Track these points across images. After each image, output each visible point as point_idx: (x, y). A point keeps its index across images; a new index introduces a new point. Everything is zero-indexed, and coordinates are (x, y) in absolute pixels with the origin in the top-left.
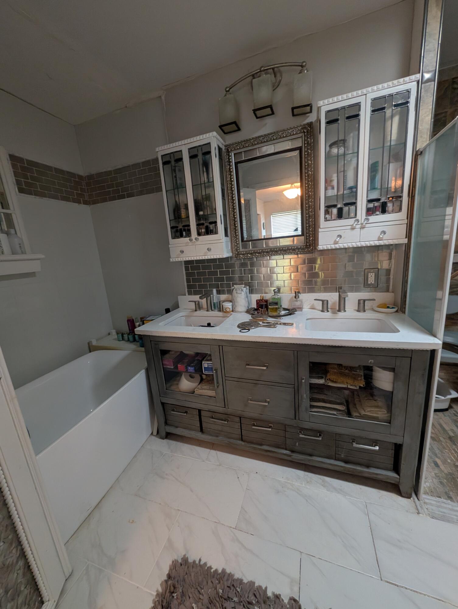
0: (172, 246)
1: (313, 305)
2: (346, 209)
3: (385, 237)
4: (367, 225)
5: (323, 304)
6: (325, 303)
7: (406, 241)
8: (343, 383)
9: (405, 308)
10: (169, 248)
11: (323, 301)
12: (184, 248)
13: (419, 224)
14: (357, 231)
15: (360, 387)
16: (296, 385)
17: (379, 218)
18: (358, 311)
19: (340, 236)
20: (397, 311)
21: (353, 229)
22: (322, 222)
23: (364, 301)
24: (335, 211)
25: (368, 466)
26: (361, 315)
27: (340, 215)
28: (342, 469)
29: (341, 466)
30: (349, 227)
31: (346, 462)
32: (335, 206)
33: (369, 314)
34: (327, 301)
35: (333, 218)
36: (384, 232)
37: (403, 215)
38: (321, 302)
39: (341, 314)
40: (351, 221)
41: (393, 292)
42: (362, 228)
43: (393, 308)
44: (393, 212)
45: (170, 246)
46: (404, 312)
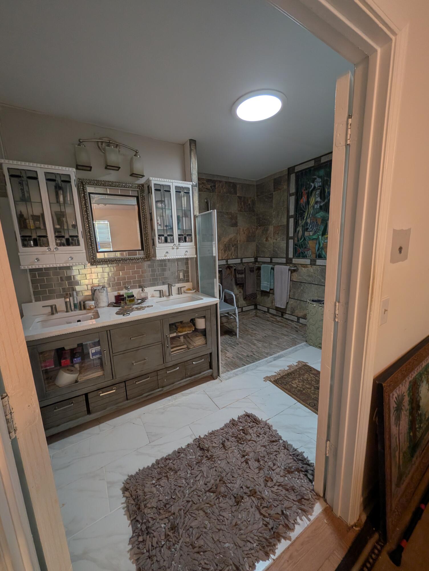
0: (22, 254)
1: (153, 294)
2: (169, 238)
3: (188, 254)
4: (179, 247)
5: (160, 292)
6: (161, 292)
7: (196, 256)
8: (185, 331)
9: (199, 289)
10: (19, 256)
11: (160, 291)
12: (39, 257)
13: (199, 248)
14: (175, 250)
15: (193, 331)
16: (163, 341)
17: (183, 244)
18: (179, 294)
19: (167, 252)
20: (195, 292)
21: (173, 249)
22: (157, 244)
23: (181, 288)
24: (163, 238)
25: (200, 373)
26: (180, 296)
27: (166, 241)
28: (190, 380)
29: (189, 380)
30: (171, 248)
31: (190, 377)
32: (163, 235)
33: (184, 295)
34: (163, 290)
35: (162, 242)
36: (187, 251)
37: (193, 244)
38: (159, 292)
39: (171, 297)
40: (172, 244)
41: (191, 282)
42: (177, 248)
43: (194, 290)
44: (189, 242)
45: (19, 254)
46: (199, 291)
